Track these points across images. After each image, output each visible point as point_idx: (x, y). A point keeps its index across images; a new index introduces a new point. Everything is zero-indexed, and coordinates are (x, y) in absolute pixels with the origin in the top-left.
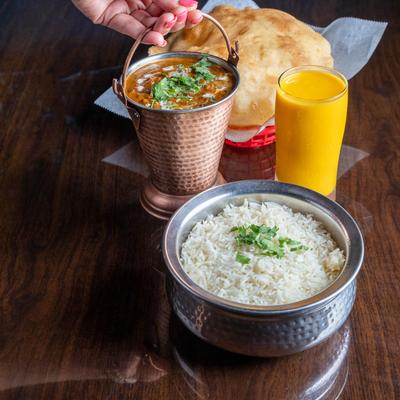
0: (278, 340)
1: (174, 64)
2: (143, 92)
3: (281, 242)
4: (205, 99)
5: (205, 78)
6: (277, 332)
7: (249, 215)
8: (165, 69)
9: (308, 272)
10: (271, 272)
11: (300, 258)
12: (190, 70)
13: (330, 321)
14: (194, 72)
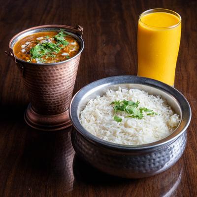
0: (139, 167)
1: (43, 35)
2: (25, 53)
3: (141, 110)
4: (63, 57)
5: (63, 44)
6: (138, 162)
7: (122, 96)
8: (38, 39)
9: (157, 127)
10: (135, 127)
11: (152, 119)
12: (53, 39)
13: (171, 156)
14: (56, 40)
